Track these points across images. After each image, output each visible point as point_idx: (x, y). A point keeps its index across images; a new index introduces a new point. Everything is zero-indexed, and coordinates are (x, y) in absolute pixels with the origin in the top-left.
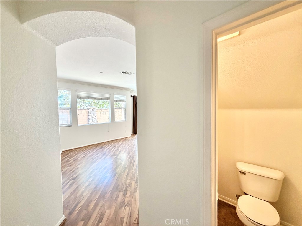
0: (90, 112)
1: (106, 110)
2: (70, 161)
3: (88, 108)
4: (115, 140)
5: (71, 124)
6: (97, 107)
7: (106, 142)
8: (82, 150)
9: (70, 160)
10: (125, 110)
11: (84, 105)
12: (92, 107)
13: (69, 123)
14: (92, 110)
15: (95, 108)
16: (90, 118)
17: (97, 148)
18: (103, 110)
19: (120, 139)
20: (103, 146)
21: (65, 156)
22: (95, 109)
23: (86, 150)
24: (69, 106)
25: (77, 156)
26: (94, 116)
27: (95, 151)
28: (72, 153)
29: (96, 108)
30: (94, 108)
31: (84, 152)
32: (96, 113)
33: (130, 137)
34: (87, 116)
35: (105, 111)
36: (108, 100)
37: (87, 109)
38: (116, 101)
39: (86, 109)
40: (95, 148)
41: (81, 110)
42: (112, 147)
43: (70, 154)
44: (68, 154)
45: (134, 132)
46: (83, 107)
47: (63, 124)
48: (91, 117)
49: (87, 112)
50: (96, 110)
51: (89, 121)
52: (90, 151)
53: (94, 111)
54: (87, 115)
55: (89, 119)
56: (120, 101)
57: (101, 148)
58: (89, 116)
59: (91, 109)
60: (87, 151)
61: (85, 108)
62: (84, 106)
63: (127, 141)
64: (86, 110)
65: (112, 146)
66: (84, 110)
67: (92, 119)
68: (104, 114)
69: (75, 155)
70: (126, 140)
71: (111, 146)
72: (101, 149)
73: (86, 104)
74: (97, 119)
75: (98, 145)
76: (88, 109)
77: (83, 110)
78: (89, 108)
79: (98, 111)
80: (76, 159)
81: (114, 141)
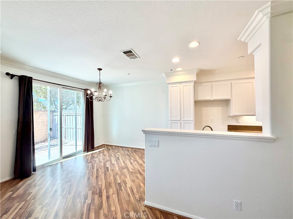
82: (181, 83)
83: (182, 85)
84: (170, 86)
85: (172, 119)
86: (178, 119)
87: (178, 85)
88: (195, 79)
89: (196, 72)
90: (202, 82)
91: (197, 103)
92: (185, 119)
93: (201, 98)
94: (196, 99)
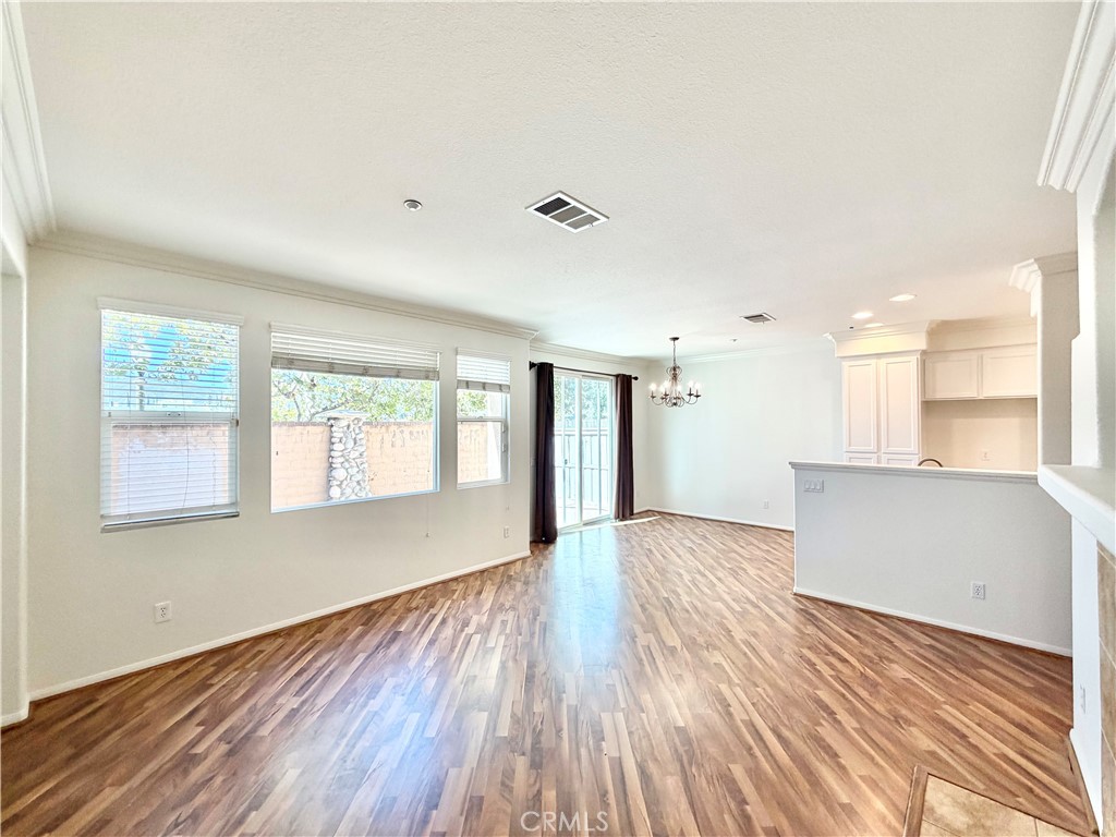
0: (337, 435)
1: (405, 429)
2: (205, 756)
3: (329, 419)
4: (455, 579)
5: (233, 504)
6: (369, 415)
7: (413, 592)
8: (287, 649)
9: (200, 749)
10: (505, 431)
11: (312, 407)
12: (346, 416)
13: (226, 501)
14: (348, 426)
15: (358, 420)
16: (337, 462)
17: (372, 639)
18: (393, 428)
19: (482, 572)
20: (399, 621)
21: (182, 705)
22: (360, 424)
23: (310, 656)
24: (229, 408)
25: (251, 702)
26: (357, 454)
27: (361, 657)
28: (229, 676)
29: (364, 417)
30: (358, 416)
31: (299, 674)
32: (364, 442)
33: (524, 560)
34: (325, 455)
35: (402, 432)
36: (427, 378)
37: (325, 420)
38: (468, 384)
39: (320, 424)
40: (361, 636)
41: (300, 424)
42: (448, 631)
43: (219, 682)
44: (205, 685)
45: (540, 531)
46: (308, 414)
47: (188, 505)
48: (342, 460)
49: (326, 434)
50: (363, 428)
51: (334, 473)
52: (329, 663)
53: (357, 431)
54: (325, 446)
55: (331, 467)
56: (484, 386)
57: (393, 640)
58: (333, 454)
59: (344, 423)
60: (315, 659)
61: (317, 419)
62: (313, 411)
63: (519, 587)
64: (320, 429)
65: (451, 622)
66: (314, 424)
67: (347, 465)
68: (399, 443)
69: (245, 698)
70: (510, 577)
71: (444, 621)
72: (394, 649)
73: (325, 401)
74: (366, 465)
75: (375, 613)
76: (332, 421)
77: (309, 428)
78: (335, 419)
79: (373, 430)
80: (247, 737)
81: (454, 586)
82: (879, 355)
83: (883, 361)
84: (846, 364)
85: (853, 448)
86: (873, 447)
87: (873, 361)
88: (922, 344)
89: (926, 327)
90: (947, 349)
91: (930, 407)
92: (891, 449)
93: (943, 392)
94: (930, 397)
